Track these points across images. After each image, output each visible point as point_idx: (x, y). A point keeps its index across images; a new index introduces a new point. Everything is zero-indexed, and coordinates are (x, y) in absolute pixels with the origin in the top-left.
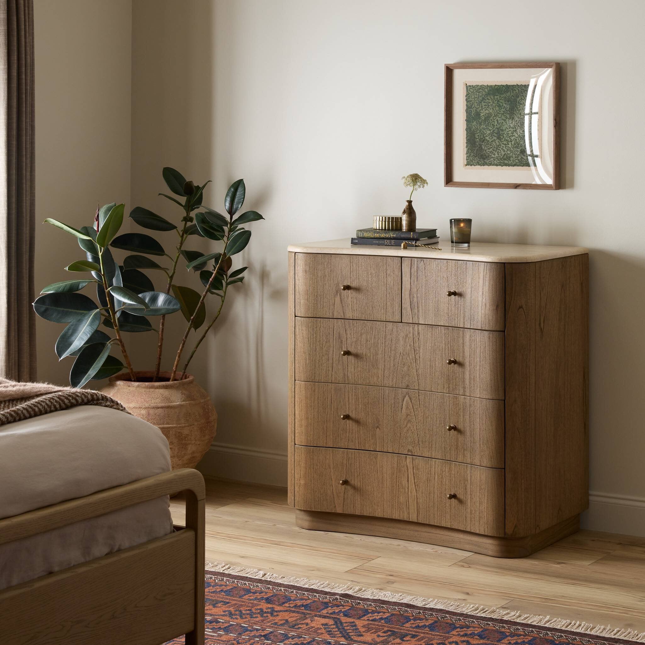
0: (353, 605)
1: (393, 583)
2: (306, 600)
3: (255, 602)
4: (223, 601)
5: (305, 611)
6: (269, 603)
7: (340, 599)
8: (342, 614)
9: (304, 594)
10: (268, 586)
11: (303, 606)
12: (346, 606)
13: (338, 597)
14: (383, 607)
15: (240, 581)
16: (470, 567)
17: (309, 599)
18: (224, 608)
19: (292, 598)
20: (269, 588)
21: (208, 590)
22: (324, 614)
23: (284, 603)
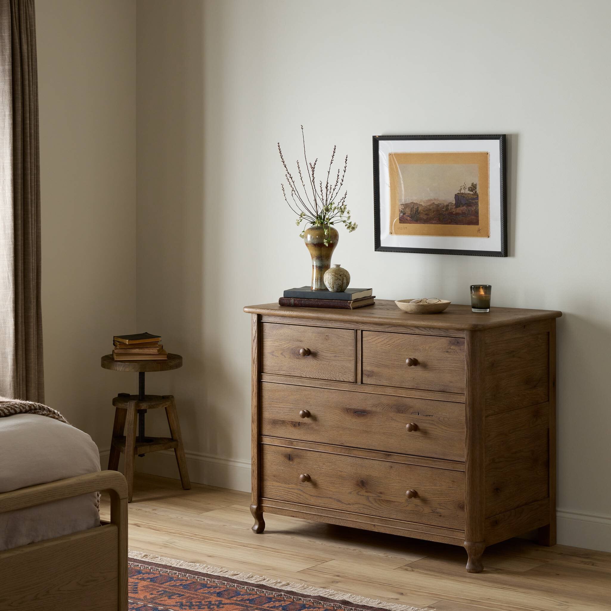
0: (294, 601)
1: (337, 582)
2: (253, 595)
3: (207, 595)
4: (178, 594)
5: (249, 605)
6: (219, 596)
7: (284, 595)
8: (281, 608)
9: (253, 590)
10: (224, 582)
11: (248, 600)
12: (287, 601)
13: (283, 593)
14: (320, 603)
15: (200, 577)
16: (413, 571)
17: (256, 594)
18: (178, 599)
19: (242, 593)
20: (224, 583)
21: (169, 584)
22: (264, 608)
23: (232, 597)
